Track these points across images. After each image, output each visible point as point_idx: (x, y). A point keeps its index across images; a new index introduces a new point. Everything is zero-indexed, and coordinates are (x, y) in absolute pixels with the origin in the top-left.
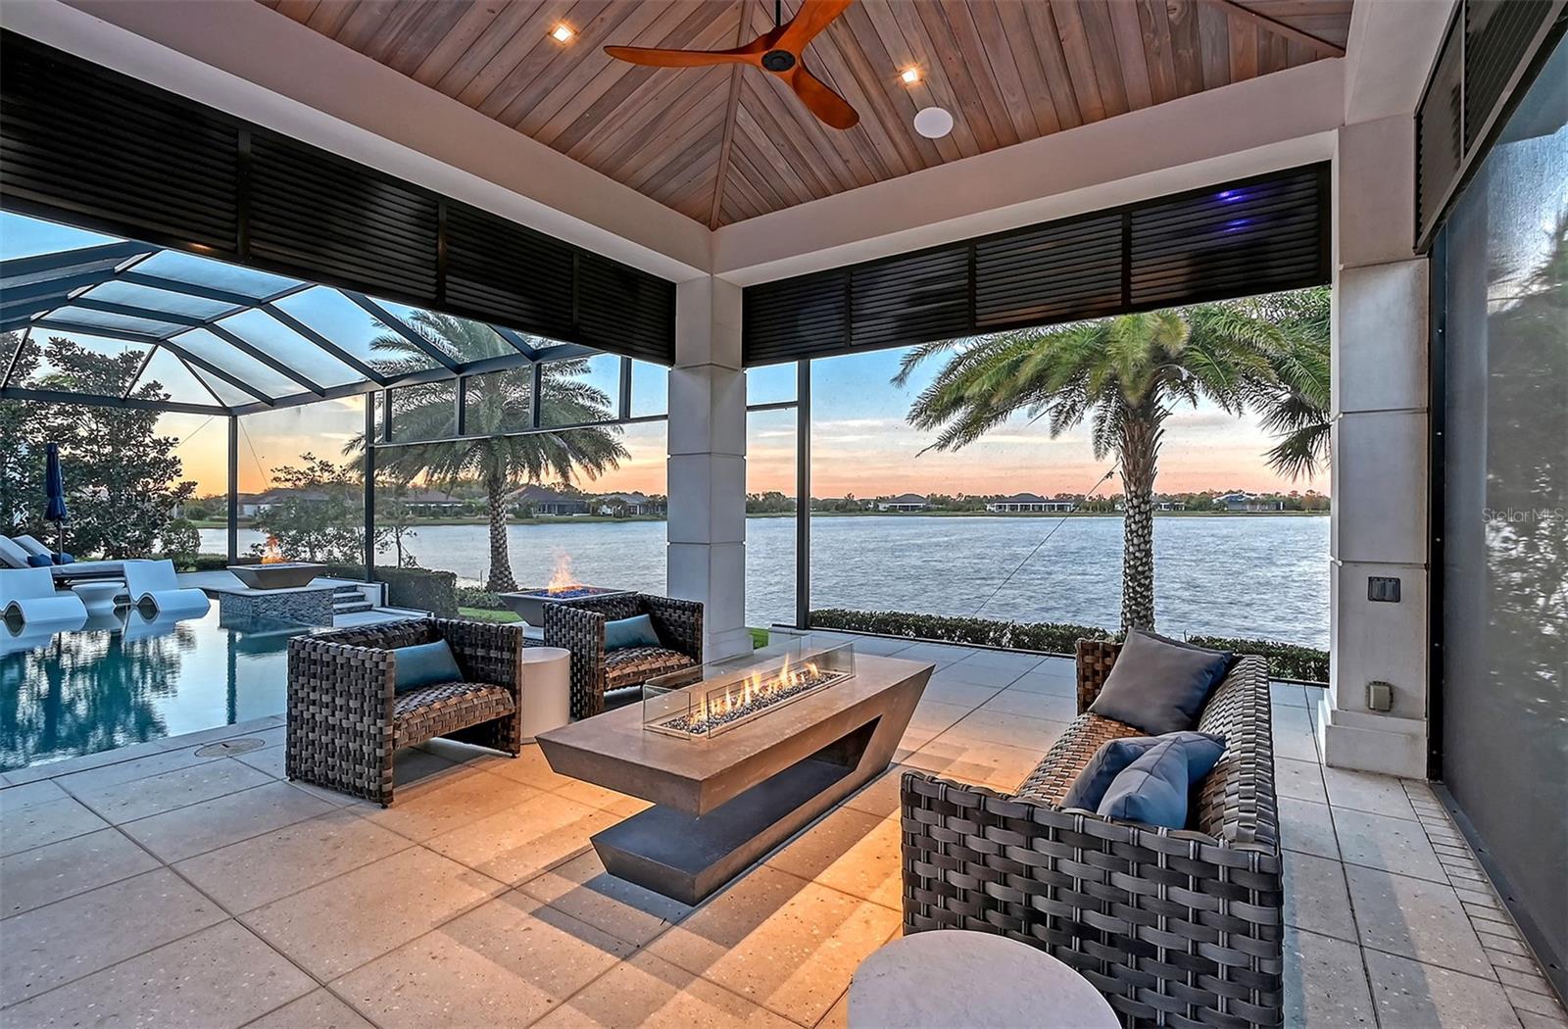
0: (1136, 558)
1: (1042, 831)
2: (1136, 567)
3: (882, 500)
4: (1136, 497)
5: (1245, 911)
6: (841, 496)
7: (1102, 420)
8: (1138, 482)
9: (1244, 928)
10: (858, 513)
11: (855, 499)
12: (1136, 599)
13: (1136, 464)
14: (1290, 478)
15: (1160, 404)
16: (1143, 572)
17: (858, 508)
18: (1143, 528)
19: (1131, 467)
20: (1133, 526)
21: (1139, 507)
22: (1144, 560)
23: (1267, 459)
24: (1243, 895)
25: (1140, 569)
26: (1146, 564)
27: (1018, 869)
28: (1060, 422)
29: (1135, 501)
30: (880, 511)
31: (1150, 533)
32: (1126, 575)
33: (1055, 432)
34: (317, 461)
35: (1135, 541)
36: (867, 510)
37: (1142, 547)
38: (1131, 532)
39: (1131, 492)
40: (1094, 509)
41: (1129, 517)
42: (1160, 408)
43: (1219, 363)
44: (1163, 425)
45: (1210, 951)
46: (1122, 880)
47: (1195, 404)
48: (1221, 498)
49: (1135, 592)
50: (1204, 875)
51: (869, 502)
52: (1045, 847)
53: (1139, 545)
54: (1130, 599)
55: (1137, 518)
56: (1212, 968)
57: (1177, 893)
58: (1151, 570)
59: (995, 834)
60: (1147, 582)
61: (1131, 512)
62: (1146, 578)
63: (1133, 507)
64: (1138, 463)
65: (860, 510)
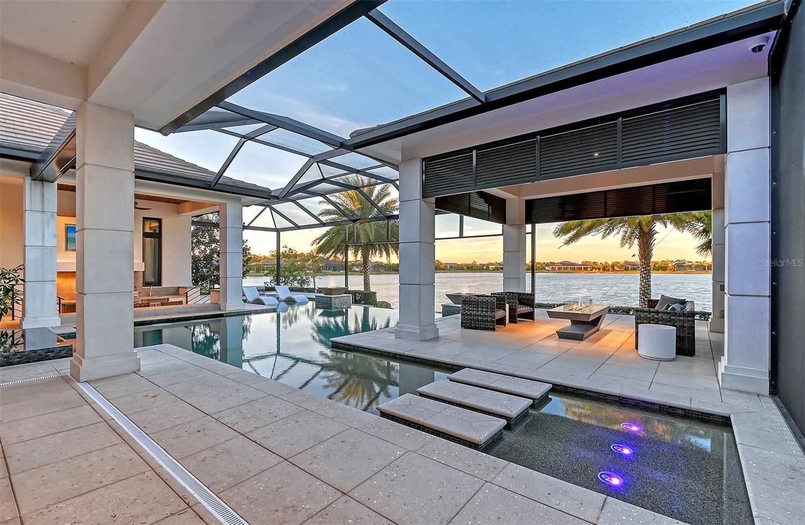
0: (644, 287)
1: (660, 313)
2: (644, 291)
3: (492, 264)
4: (645, 264)
5: (689, 319)
6: (470, 262)
7: (626, 232)
8: (645, 258)
9: (690, 321)
10: (479, 271)
11: (477, 264)
12: (644, 303)
13: (645, 251)
14: (704, 257)
15: (654, 229)
16: (647, 293)
17: (479, 268)
18: (647, 276)
19: (642, 253)
20: (643, 275)
21: (645, 268)
22: (648, 288)
23: (696, 250)
24: (689, 317)
25: (646, 291)
26: (648, 289)
27: (656, 318)
28: (606, 233)
29: (644, 266)
30: (490, 270)
31: (650, 278)
32: (640, 293)
33: (604, 237)
34: (288, 248)
35: (644, 281)
36: (483, 269)
37: (647, 283)
38: (643, 277)
39: (642, 262)
40: (604, 269)
41: (641, 272)
42: (654, 231)
43: (678, 218)
44: (655, 236)
45: (685, 325)
46: (672, 318)
47: (666, 227)
48: (673, 264)
49: (644, 300)
50: (684, 315)
51: (484, 265)
52: (660, 315)
53: (646, 282)
54: (642, 302)
55: (645, 272)
56: (685, 327)
57: (680, 318)
58: (651, 292)
59: (652, 314)
60: (649, 296)
61: (642, 270)
62: (649, 295)
63: (643, 268)
64: (645, 252)
65: (480, 270)
